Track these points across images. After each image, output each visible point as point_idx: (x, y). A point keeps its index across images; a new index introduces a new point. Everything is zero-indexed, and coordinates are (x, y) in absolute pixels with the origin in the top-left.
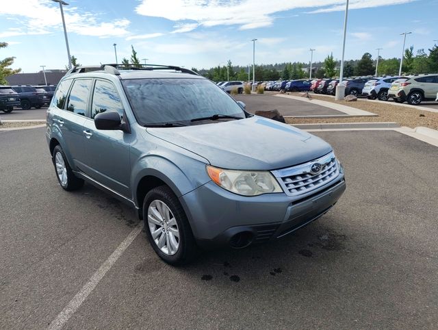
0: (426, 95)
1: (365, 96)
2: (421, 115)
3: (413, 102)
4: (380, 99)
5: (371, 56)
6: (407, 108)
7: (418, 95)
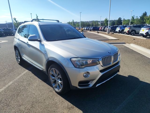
0: (137, 32)
1: (117, 32)
2: (134, 39)
3: (132, 34)
4: (122, 33)
5: (121, 18)
6: (130, 36)
7: (134, 32)
